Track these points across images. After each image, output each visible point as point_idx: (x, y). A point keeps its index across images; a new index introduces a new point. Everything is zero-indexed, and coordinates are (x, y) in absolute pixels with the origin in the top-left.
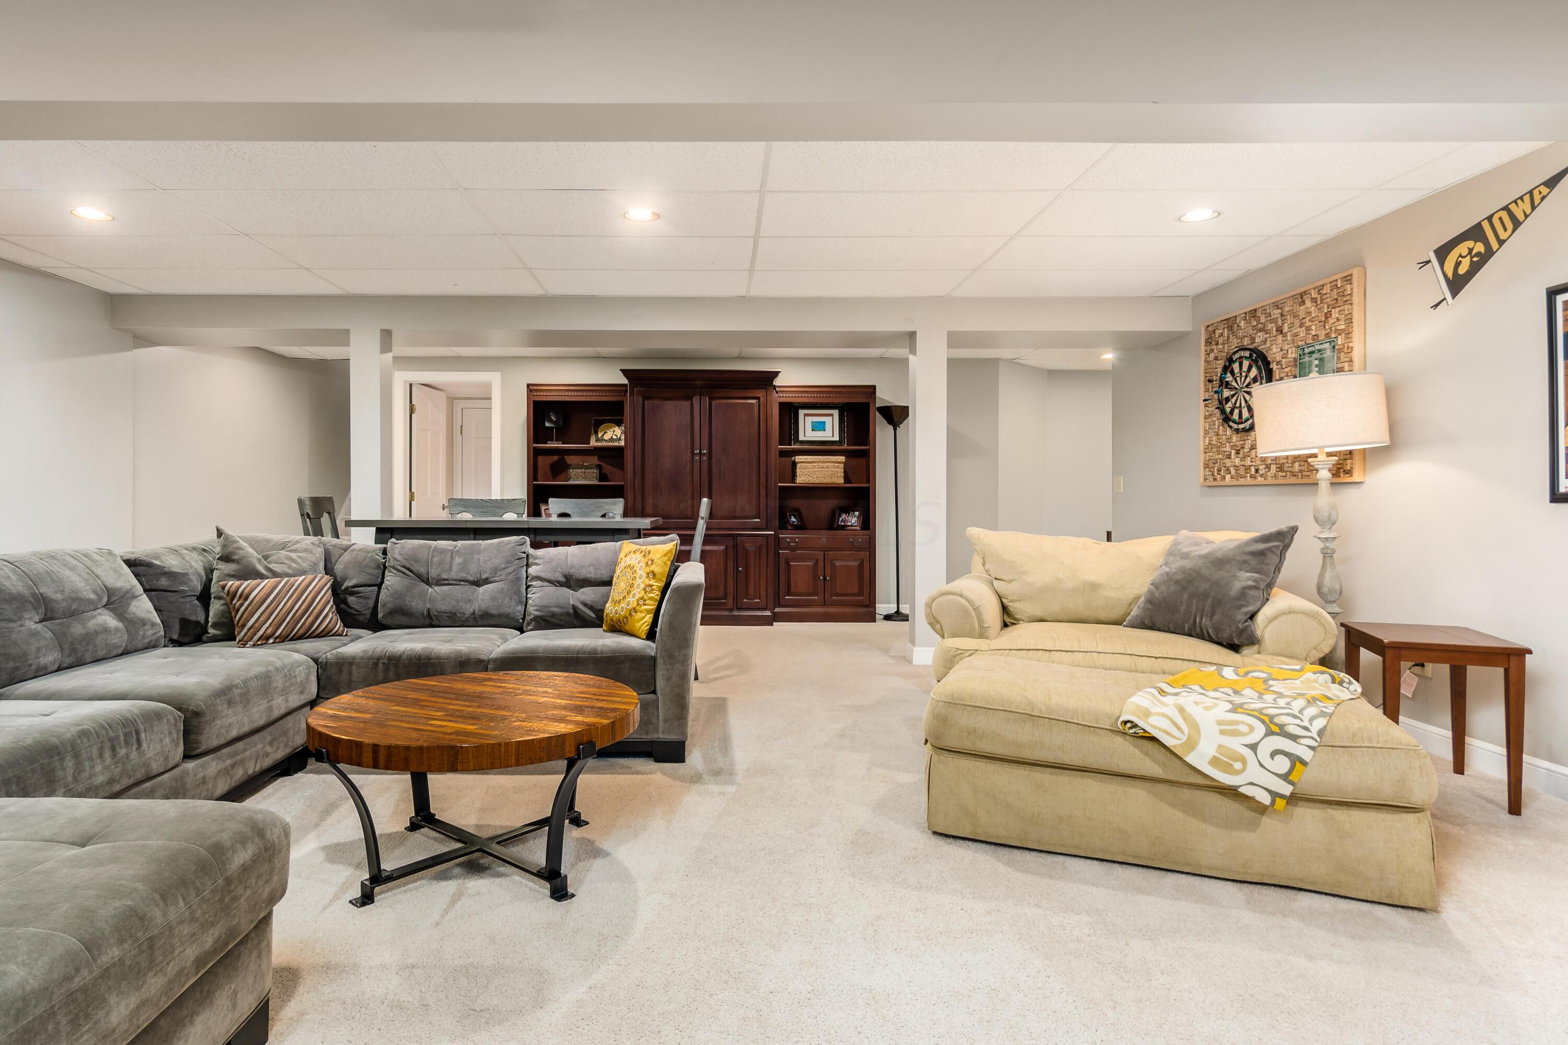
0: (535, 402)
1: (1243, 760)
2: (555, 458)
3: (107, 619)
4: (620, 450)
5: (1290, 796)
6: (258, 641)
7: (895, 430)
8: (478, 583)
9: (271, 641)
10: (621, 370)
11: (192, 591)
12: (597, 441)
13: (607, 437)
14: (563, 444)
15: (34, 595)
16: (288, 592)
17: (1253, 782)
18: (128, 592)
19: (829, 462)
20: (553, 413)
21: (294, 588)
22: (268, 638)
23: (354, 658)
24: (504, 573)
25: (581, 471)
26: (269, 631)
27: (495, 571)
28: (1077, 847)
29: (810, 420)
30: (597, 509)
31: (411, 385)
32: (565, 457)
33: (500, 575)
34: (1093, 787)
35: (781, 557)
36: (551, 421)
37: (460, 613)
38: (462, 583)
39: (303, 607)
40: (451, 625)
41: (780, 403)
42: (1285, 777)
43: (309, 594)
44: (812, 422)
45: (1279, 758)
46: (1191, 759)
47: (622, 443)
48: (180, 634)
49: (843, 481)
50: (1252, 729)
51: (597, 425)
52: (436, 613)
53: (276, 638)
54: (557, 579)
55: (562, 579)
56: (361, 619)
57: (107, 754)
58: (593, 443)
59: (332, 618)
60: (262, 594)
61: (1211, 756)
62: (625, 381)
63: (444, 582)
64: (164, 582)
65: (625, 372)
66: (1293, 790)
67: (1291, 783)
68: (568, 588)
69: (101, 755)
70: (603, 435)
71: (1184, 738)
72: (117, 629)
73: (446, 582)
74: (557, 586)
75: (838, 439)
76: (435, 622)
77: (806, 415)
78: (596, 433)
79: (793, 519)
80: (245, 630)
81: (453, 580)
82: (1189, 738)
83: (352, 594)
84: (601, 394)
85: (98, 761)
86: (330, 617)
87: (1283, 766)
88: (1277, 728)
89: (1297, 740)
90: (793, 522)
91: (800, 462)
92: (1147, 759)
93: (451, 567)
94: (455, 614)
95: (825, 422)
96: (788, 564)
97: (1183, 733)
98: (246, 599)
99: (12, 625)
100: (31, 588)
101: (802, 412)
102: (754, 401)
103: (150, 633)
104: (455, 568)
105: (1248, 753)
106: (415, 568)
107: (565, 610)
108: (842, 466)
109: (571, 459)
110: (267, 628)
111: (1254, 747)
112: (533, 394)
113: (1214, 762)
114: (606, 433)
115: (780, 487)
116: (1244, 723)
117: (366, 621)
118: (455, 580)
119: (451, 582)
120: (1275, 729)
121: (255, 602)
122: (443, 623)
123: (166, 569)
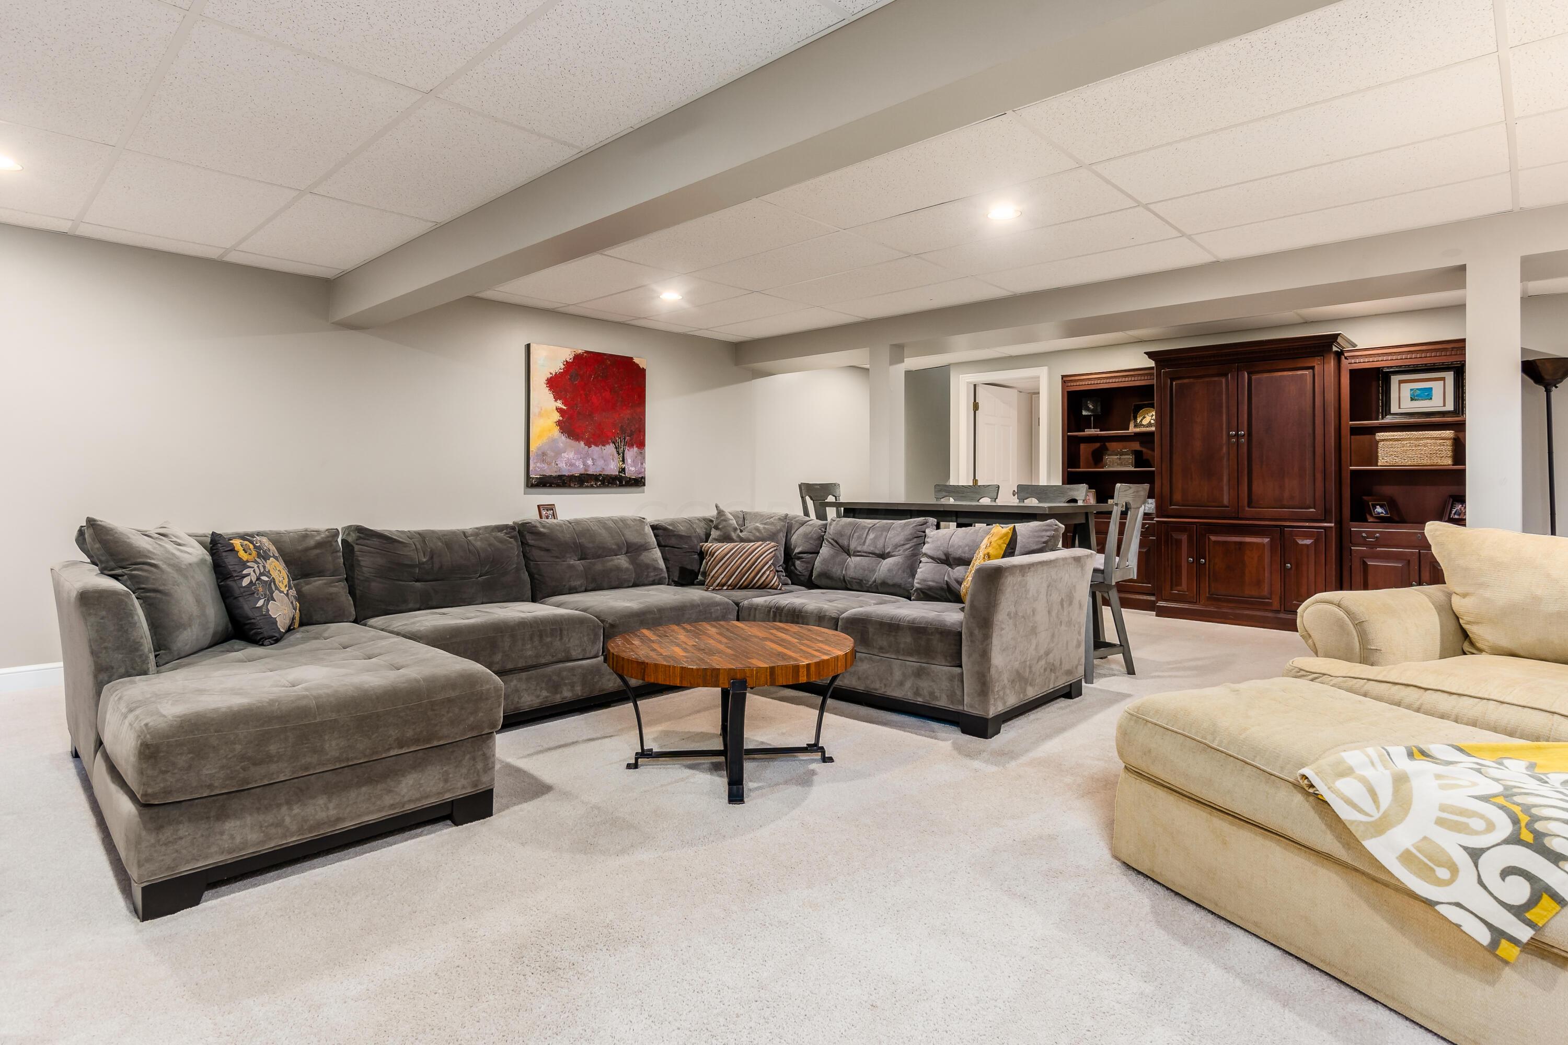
0: (1068, 392)
1: (1454, 870)
2: (1098, 445)
3: (622, 561)
4: (1151, 434)
5: (1527, 944)
6: (717, 586)
7: (1548, 392)
8: (883, 556)
9: (725, 588)
10: (1145, 353)
11: (691, 548)
12: (1136, 426)
13: (1145, 422)
14: (1100, 431)
15: (575, 543)
16: (740, 553)
17: (1461, 902)
18: (642, 546)
19: (1428, 438)
20: (1090, 401)
21: (745, 550)
22: (723, 585)
23: (758, 605)
24: (902, 549)
25: (1116, 457)
26: (724, 580)
27: (896, 546)
28: (1256, 924)
29: (1406, 389)
30: (1062, 495)
31: (975, 386)
32: (1107, 444)
33: (899, 551)
34: (1276, 853)
35: (1354, 554)
36: (1088, 409)
37: (865, 580)
38: (871, 555)
39: (748, 565)
40: (860, 589)
41: (1351, 371)
42: (1519, 912)
43: (754, 556)
44: (1411, 390)
45: (1512, 879)
46: (1372, 845)
47: (1153, 429)
48: (679, 578)
49: (1450, 462)
50: (1491, 827)
51: (1137, 410)
52: (849, 579)
53: (729, 586)
54: (939, 557)
55: (943, 557)
56: (802, 578)
57: (536, 639)
58: (1132, 429)
59: (769, 575)
60: (723, 553)
61: (1402, 849)
62: (1152, 364)
63: (858, 554)
64: (673, 541)
65: (1150, 355)
66: (1534, 935)
67: (1530, 924)
68: (948, 565)
69: (531, 639)
70: (1142, 420)
71: (1377, 815)
72: (627, 569)
73: (860, 554)
74: (938, 563)
75: (1452, 409)
76: (849, 586)
77: (1401, 382)
78: (1135, 418)
79: (1379, 509)
80: (710, 578)
81: (864, 552)
82: (1385, 816)
83: (799, 558)
84: (1133, 379)
85: (529, 642)
86: (768, 574)
87: (1519, 890)
88: (1532, 836)
89: (1561, 864)
90: (1379, 513)
91: (1383, 440)
92: (1329, 832)
93: (865, 542)
94: (861, 580)
95: (1431, 389)
96: (1365, 563)
97: (1378, 808)
98: (712, 557)
99: (558, 560)
100: (575, 539)
101: (1395, 380)
102: (1306, 372)
103: (652, 574)
104: (868, 542)
105: (1463, 860)
106: (840, 541)
107: (940, 585)
108: (1449, 442)
109: (1112, 446)
110: (723, 578)
111: (1475, 854)
112: (1067, 384)
113: (1407, 858)
114: (1144, 417)
115: (1353, 472)
116: (1482, 817)
117: (806, 580)
118: (866, 552)
119: (863, 554)
120: (1527, 836)
121: (717, 558)
122: (854, 588)
123: (675, 533)
